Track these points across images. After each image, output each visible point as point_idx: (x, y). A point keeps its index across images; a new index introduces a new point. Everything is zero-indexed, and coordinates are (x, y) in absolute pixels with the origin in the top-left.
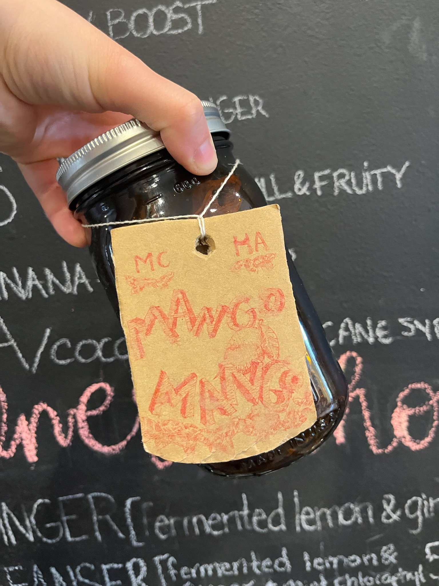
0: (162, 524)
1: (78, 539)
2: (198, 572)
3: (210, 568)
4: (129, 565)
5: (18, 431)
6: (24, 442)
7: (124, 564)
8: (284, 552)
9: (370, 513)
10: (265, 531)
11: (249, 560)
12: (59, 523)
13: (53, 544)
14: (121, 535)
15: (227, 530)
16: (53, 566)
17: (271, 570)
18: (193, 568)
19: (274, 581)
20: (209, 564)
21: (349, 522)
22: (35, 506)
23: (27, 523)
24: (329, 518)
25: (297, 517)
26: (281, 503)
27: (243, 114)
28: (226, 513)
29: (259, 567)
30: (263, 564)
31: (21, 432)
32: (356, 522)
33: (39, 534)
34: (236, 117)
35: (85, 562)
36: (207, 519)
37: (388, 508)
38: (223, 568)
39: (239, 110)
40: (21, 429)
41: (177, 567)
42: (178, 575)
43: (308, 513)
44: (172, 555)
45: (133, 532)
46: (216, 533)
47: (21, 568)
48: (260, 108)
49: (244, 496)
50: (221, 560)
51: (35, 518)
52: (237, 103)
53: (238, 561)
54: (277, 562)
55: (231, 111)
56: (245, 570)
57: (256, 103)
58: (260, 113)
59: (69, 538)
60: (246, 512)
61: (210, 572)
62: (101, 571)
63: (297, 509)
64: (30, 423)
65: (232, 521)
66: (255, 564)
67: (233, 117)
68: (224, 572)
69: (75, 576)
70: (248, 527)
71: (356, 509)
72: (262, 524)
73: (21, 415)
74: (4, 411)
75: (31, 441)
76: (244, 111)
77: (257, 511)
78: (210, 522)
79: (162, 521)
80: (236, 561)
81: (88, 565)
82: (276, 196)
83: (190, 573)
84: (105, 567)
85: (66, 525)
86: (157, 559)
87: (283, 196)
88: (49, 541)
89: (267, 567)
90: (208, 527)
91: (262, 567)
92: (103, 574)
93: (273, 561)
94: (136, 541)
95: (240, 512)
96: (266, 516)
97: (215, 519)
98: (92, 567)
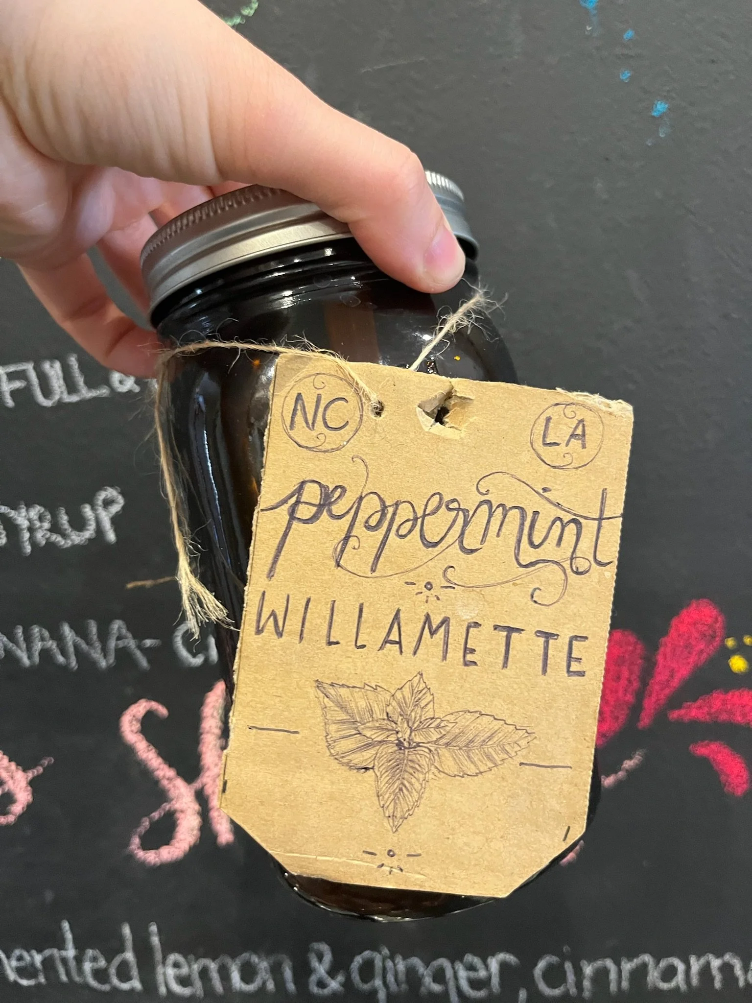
9: (288, 974)
10: (106, 987)
15: (42, 979)
21: (250, 988)
24: (215, 976)
25: (160, 969)
26: (129, 943)
28: (39, 951)
32: (263, 988)
36: (8, 957)
37: (321, 969)
43: (176, 965)
46: (24, 982)
49: (66, 925)
60: (70, 952)
63: (158, 956)
65: (49, 965)
70: (77, 979)
71: (263, 965)
72: (101, 975)
77: (90, 952)
78: (14, 963)
82: (81, 393)
87: (95, 393)
90: (12, 971)
95: (62, 951)
96: (105, 962)
97: (21, 958)
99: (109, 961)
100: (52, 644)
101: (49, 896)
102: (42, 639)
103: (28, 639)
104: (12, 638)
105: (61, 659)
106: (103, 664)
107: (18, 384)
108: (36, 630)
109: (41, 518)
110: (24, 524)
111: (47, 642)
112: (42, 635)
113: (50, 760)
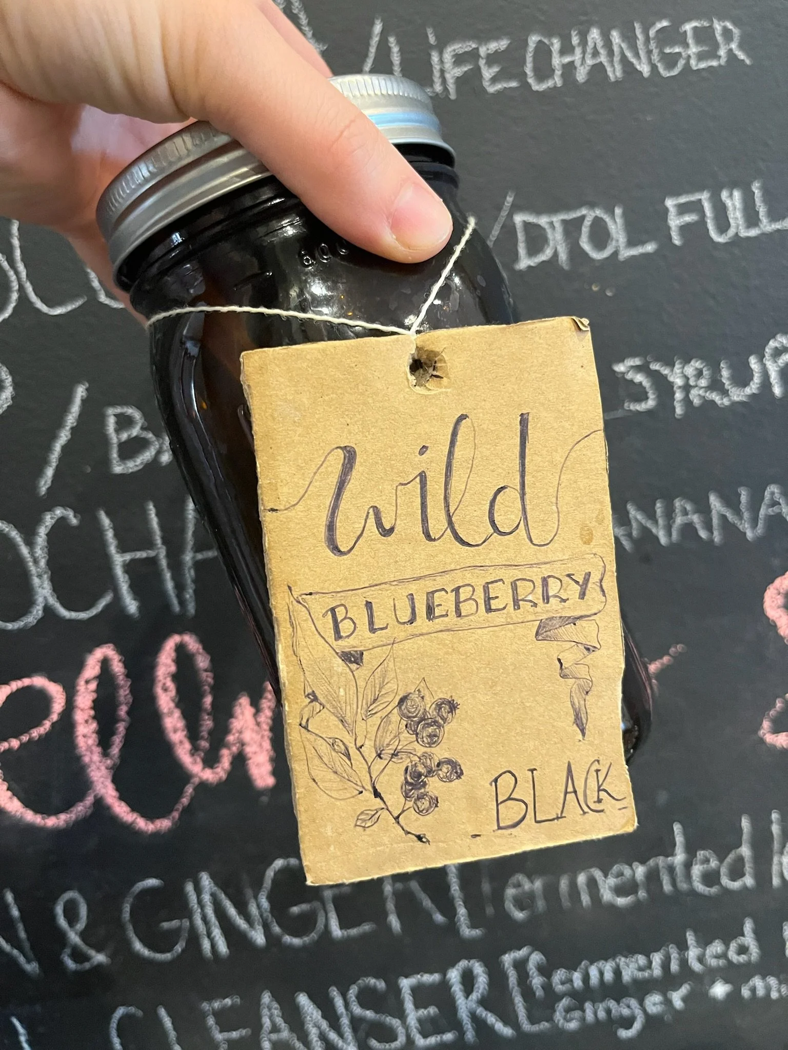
0: (520, 890)
2: (586, 978)
3: (608, 968)
4: (454, 975)
5: (235, 729)
6: (249, 750)
7: (444, 973)
8: (748, 926)
10: (714, 890)
11: (683, 947)
12: (317, 904)
13: (304, 948)
14: (439, 918)
15: (642, 894)
16: (302, 991)
17: (722, 962)
18: (575, 970)
19: (726, 981)
20: (606, 960)
22: (270, 873)
23: (253, 909)
25: (775, 860)
26: (745, 837)
27: (701, 57)
28: (643, 862)
29: (701, 960)
30: (708, 951)
31: (241, 728)
33: (277, 929)
34: (688, 63)
35: (367, 976)
36: (606, 876)
38: (633, 966)
39: (693, 49)
40: (242, 723)
41: (546, 971)
42: (548, 988)
44: (536, 947)
45: (462, 911)
46: (621, 901)
47: (238, 1001)
48: (733, 46)
49: (677, 828)
50: (630, 951)
51: (269, 898)
52: (690, 34)
53: (662, 951)
54: (733, 946)
55: (677, 50)
56: (674, 967)
57: (727, 34)
58: (735, 56)
59: (337, 931)
60: (679, 857)
61: (609, 976)
62: (398, 991)
63: (776, 846)
64: (258, 710)
65: (653, 877)
66: (693, 953)
67: (681, 63)
68: (636, 972)
69: (347, 1005)
70: (683, 886)
72: (711, 878)
73: (240, 696)
74: (207, 688)
75: (261, 745)
76: (703, 51)
77: (701, 854)
78: (612, 881)
80: (657, 950)
81: (372, 981)
82: (762, 226)
83: (571, 981)
84: (406, 983)
85: (331, 907)
86: (508, 959)
87: (777, 226)
88: (296, 941)
89: (717, 957)
90: (608, 891)
91: (707, 957)
92: (402, 996)
93: (727, 945)
94: (468, 928)
95: (669, 858)
96: (717, 862)
97: (620, 874)
98: (381, 985)
99: (721, 860)
100: (695, 518)
101: (662, 798)
102: (685, 513)
103: (669, 514)
104: (652, 516)
105: (703, 534)
106: (750, 535)
107: (689, 218)
108: (678, 503)
109: (699, 374)
110: (679, 382)
111: (689, 516)
112: (685, 509)
113: (680, 647)
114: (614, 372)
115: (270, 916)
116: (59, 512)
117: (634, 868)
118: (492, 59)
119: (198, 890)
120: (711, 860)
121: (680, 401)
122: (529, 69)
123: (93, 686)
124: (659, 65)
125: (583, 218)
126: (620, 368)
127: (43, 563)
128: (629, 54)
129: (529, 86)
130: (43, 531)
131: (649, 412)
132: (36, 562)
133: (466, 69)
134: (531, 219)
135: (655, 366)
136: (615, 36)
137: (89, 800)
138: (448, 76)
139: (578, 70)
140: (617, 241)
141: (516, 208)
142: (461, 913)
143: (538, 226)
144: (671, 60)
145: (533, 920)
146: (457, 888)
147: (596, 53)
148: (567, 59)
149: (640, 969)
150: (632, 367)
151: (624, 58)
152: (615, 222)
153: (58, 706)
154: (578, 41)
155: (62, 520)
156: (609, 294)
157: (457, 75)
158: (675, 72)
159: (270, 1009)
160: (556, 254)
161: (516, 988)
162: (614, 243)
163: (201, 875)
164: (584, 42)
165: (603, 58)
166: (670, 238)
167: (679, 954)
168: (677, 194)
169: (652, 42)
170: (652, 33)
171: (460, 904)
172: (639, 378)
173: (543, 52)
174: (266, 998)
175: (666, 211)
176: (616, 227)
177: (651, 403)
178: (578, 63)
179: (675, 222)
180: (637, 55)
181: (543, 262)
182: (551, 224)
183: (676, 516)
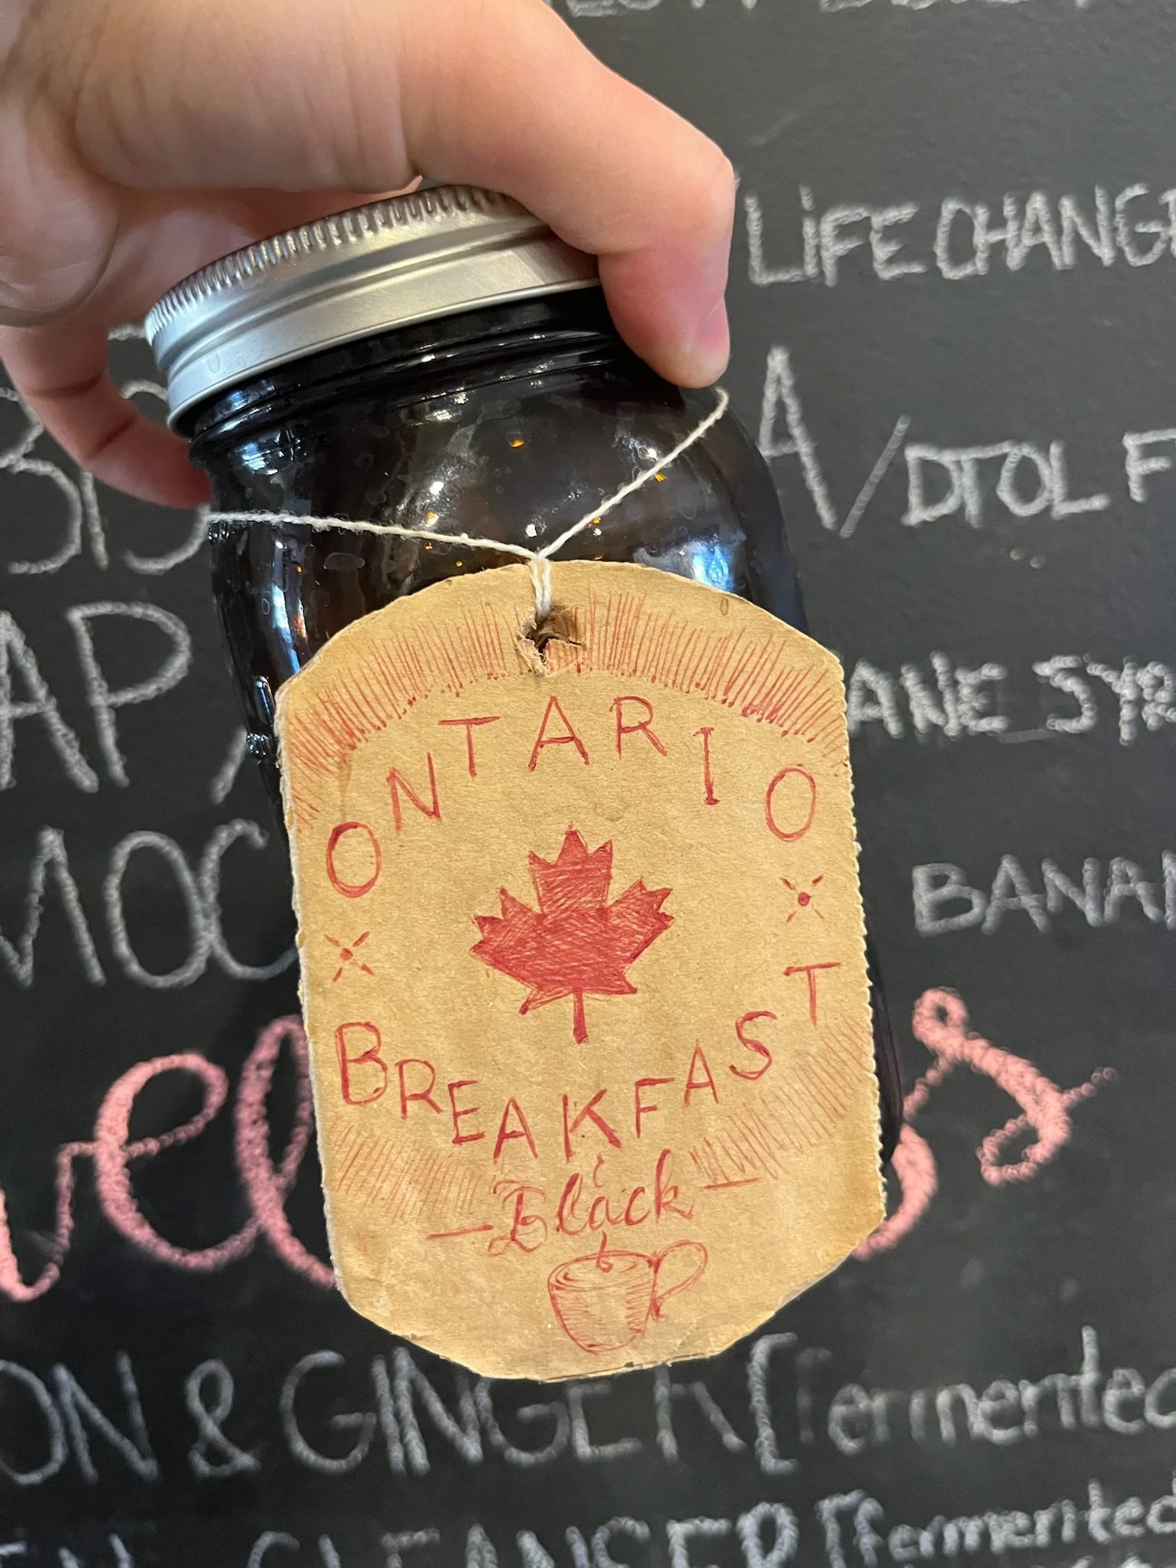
0: (852, 1408)
1: (609, 1450)
2: (939, 1541)
3: (972, 1530)
4: (748, 1524)
7: (734, 1520)
10: (1134, 1427)
11: (1083, 1505)
12: (556, 1406)
13: (536, 1468)
14: (732, 1440)
15: (1029, 1427)
16: (528, 1529)
17: (1138, 1531)
18: (924, 1528)
19: (1143, 1559)
20: (970, 1517)
23: (467, 1407)
28: (1034, 1380)
29: (1107, 1524)
30: (1117, 1514)
33: (498, 1438)
34: (1168, 248)
35: (623, 1515)
36: (979, 1396)
38: (1008, 1527)
41: (882, 1527)
42: (883, 1551)
44: (871, 1493)
45: (766, 1433)
46: (999, 1435)
47: (437, 1536)
49: (1087, 1334)
50: (1004, 1507)
51: (491, 1393)
53: (1051, 1509)
54: (1156, 1509)
55: (1153, 228)
56: (1068, 1532)
59: (583, 1447)
60: (1088, 1377)
61: (972, 1540)
62: (665, 1541)
65: (1048, 1403)
66: (1096, 1515)
68: (1011, 1537)
69: (591, 1556)
70: (1090, 1418)
72: (1131, 1409)
77: (1119, 1374)
78: (987, 1405)
79: (850, 1401)
80: (1045, 1507)
81: (629, 1524)
83: (916, 1543)
84: (678, 1531)
85: (578, 1411)
86: (828, 1506)
88: (525, 1458)
89: (1132, 1522)
90: (980, 1419)
91: (1117, 1521)
92: (670, 1548)
93: (1147, 1506)
94: (775, 1457)
95: (1074, 1377)
96: (1142, 1387)
97: (1000, 1396)
98: (641, 1530)
100: (1141, 889)
101: (1069, 1289)
102: (1126, 879)
103: (1103, 881)
104: (1078, 882)
105: (1150, 911)
107: (1156, 464)
108: (1116, 866)
109: (1159, 683)
110: (1127, 693)
111: (1132, 885)
112: (1127, 875)
113: (1107, 1073)
114: (1036, 675)
115: (491, 1416)
116: (239, 827)
117: (1021, 1388)
118: (890, 233)
119: (392, 1373)
120: (1134, 1383)
121: (1129, 722)
122: (940, 248)
123: (266, 1073)
124: (1127, 249)
125: (1005, 456)
126: (1044, 669)
127: (211, 897)
128: (1085, 233)
129: (939, 271)
130: (214, 853)
131: (1081, 735)
132: (201, 893)
133: (851, 246)
134: (931, 455)
135: (1095, 670)
136: (1067, 206)
137: (249, 1233)
138: (825, 254)
139: (1009, 253)
140: (1051, 492)
141: (910, 439)
142: (764, 1434)
143: (939, 466)
144: (1144, 244)
145: (869, 1452)
146: (762, 1399)
147: (1037, 229)
148: (995, 237)
149: (1020, 1533)
150: (1062, 669)
151: (1077, 239)
152: (1050, 465)
153: (216, 1098)
154: (1014, 213)
155: (241, 841)
156: (1034, 564)
157: (838, 253)
158: (1149, 259)
159: (480, 1551)
160: (962, 508)
161: (837, 1548)
162: (1046, 495)
163: (396, 1353)
164: (1021, 214)
165: (1047, 237)
166: (1128, 490)
167: (1076, 1513)
168: (1141, 429)
169: (1118, 216)
170: (1120, 203)
171: (764, 1423)
172: (1071, 685)
173: (963, 226)
174: (476, 1536)
175: (1124, 452)
176: (1051, 472)
177: (1085, 721)
178: (1010, 244)
179: (1136, 468)
180: (1096, 235)
181: (944, 516)
182: (958, 463)
183: (1112, 883)
